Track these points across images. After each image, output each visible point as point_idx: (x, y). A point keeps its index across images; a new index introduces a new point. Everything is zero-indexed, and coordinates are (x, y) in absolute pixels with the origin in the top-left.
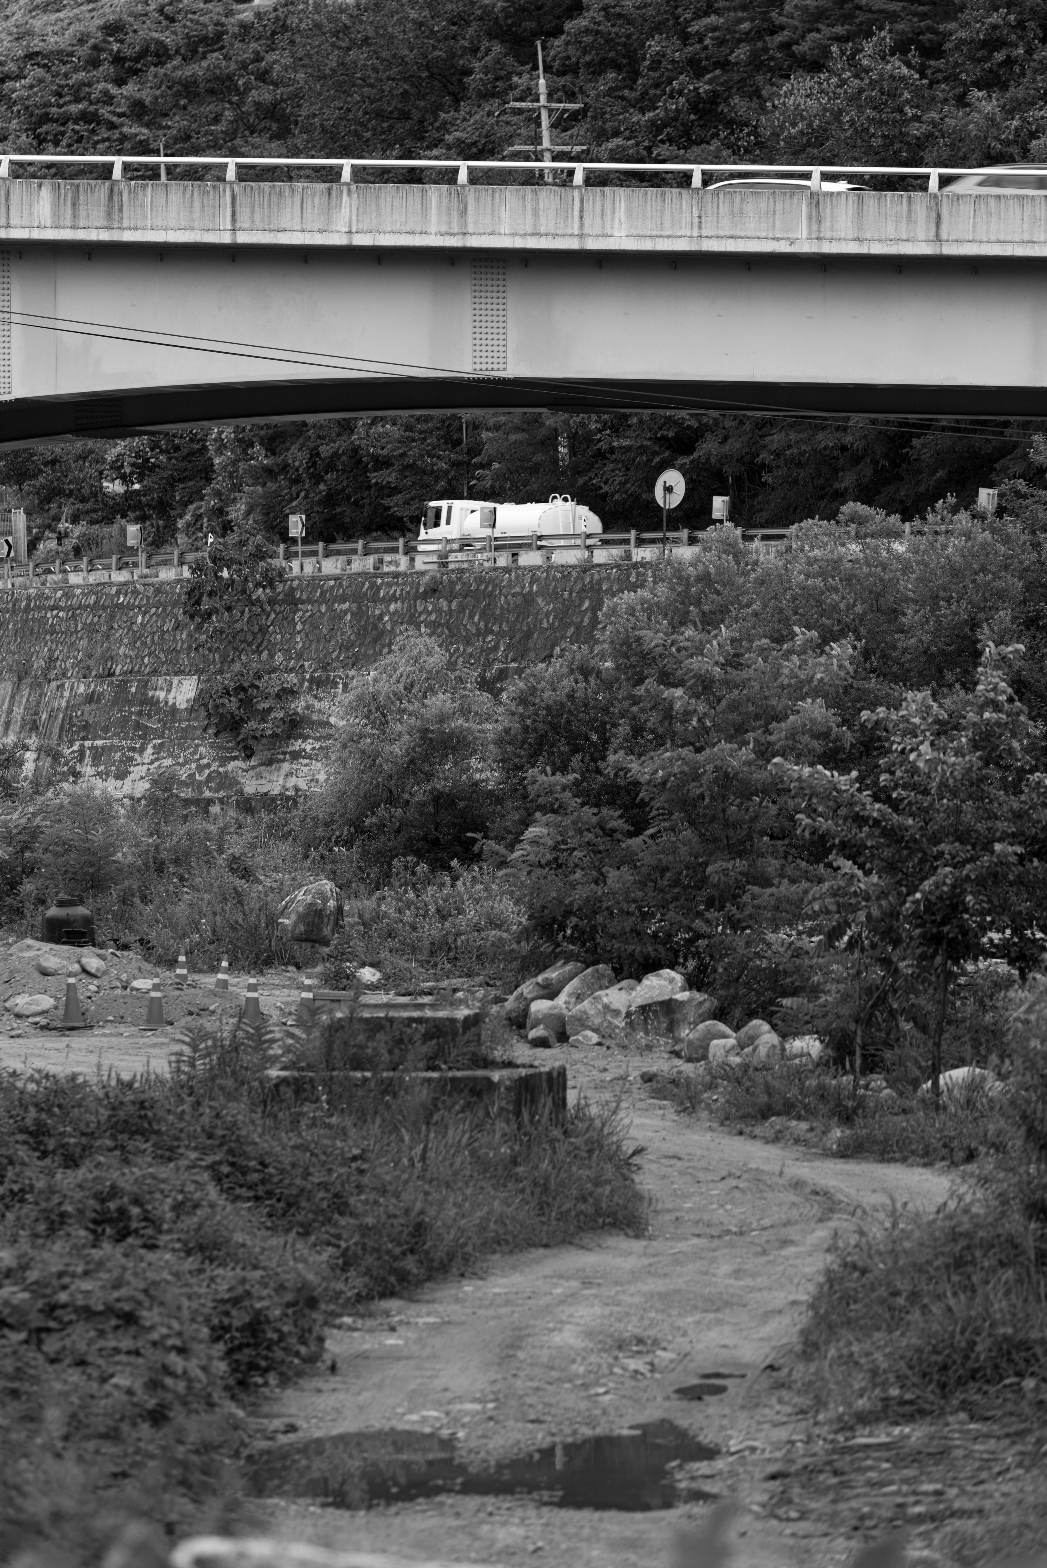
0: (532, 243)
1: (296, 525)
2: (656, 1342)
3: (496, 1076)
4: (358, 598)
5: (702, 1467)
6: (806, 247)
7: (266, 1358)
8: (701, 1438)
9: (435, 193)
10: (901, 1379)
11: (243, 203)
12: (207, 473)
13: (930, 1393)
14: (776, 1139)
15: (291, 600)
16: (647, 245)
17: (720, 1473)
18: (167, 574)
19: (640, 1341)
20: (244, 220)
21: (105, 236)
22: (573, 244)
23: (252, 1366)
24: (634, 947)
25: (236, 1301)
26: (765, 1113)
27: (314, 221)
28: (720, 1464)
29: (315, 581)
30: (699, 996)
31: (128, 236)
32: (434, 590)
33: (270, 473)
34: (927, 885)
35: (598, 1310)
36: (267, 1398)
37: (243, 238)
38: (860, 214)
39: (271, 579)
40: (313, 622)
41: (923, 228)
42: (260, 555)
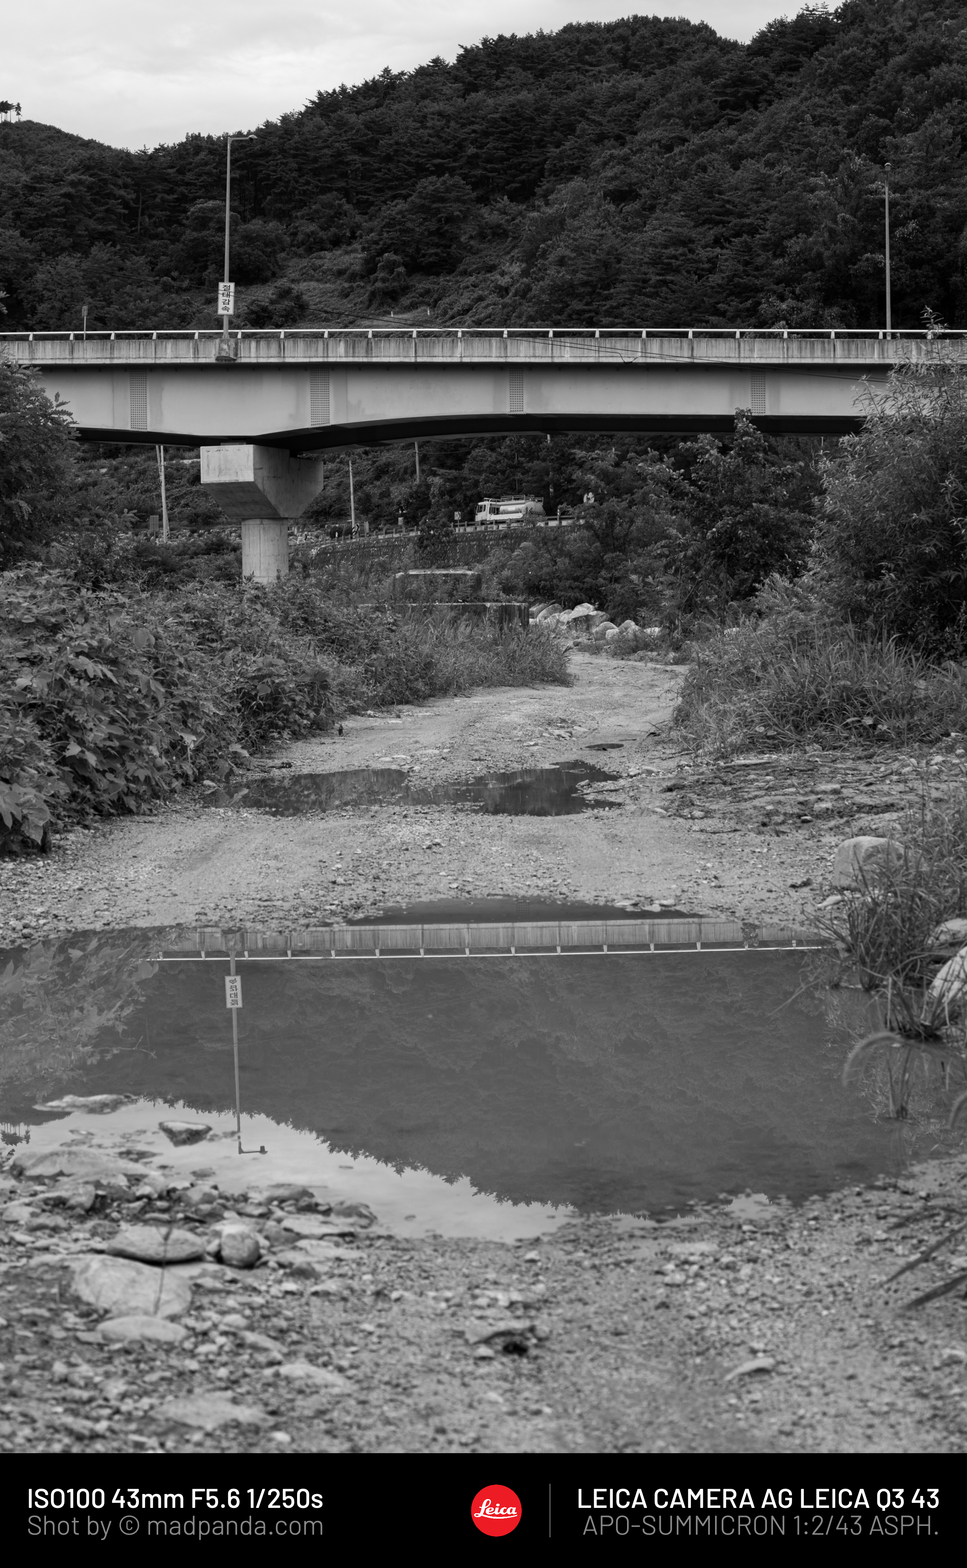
0: (533, 360)
1: (457, 516)
2: (574, 722)
3: (488, 605)
4: (479, 540)
5: (609, 785)
6: (641, 360)
7: (283, 719)
8: (606, 769)
9: (494, 341)
10: (764, 720)
11: (419, 345)
12: (429, 506)
13: (788, 730)
14: (641, 659)
15: (455, 541)
16: (578, 360)
17: (623, 788)
18: (412, 534)
19: (563, 721)
20: (420, 353)
21: (365, 360)
22: (549, 360)
23: (272, 725)
24: (571, 594)
25: (261, 678)
26: (634, 651)
27: (447, 352)
28: (622, 782)
29: (463, 535)
30: (601, 613)
31: (374, 360)
32: (505, 536)
33: (450, 503)
34: (719, 524)
35: (537, 707)
36: (280, 748)
37: (419, 360)
38: (661, 347)
39: (447, 534)
40: (463, 549)
41: (686, 353)
42: (444, 525)
